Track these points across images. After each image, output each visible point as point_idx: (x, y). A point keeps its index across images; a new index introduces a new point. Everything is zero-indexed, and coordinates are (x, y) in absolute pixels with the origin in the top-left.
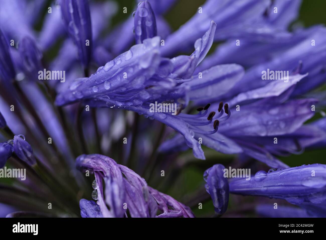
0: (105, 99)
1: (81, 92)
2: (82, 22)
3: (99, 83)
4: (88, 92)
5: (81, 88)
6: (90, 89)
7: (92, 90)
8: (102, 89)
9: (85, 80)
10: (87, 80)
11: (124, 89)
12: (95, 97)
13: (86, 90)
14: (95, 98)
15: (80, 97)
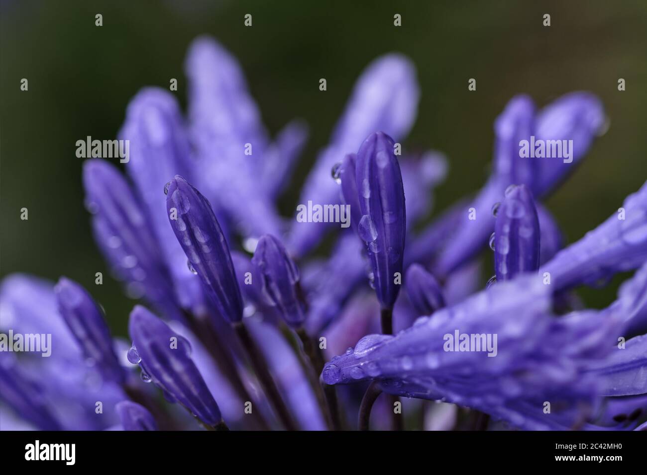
0: (426, 385)
1: (377, 364)
2: (387, 219)
3: (416, 351)
4: (392, 367)
5: (378, 357)
6: (396, 360)
7: (399, 362)
8: (421, 364)
9: (386, 340)
10: (389, 341)
11: (466, 371)
12: (405, 376)
13: (387, 361)
14: (405, 380)
15: (374, 373)
